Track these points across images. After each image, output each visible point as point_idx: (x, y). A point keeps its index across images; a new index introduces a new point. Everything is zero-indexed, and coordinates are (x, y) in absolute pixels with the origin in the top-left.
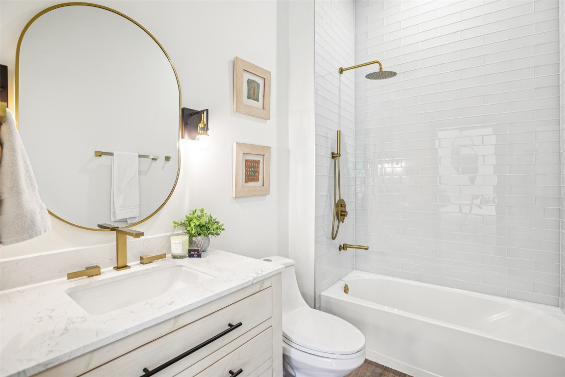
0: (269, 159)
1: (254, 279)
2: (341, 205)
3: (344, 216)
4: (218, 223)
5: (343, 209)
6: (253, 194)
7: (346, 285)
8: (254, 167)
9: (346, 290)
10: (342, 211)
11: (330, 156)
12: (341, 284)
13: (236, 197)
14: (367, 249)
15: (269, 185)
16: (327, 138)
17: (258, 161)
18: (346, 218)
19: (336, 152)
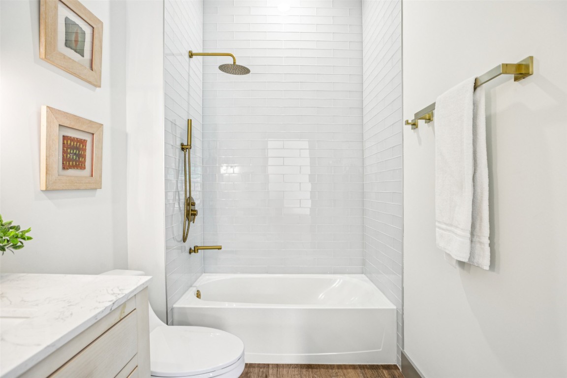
0: (101, 141)
1: (114, 303)
2: (191, 203)
3: (195, 215)
4: (17, 228)
5: (192, 207)
6: (75, 187)
7: (198, 291)
8: (78, 148)
9: (198, 295)
10: (192, 210)
11: (180, 147)
12: (193, 291)
13: (47, 190)
14: (220, 249)
15: (101, 176)
16: (175, 125)
17: (84, 140)
18: (196, 217)
19: (185, 143)
